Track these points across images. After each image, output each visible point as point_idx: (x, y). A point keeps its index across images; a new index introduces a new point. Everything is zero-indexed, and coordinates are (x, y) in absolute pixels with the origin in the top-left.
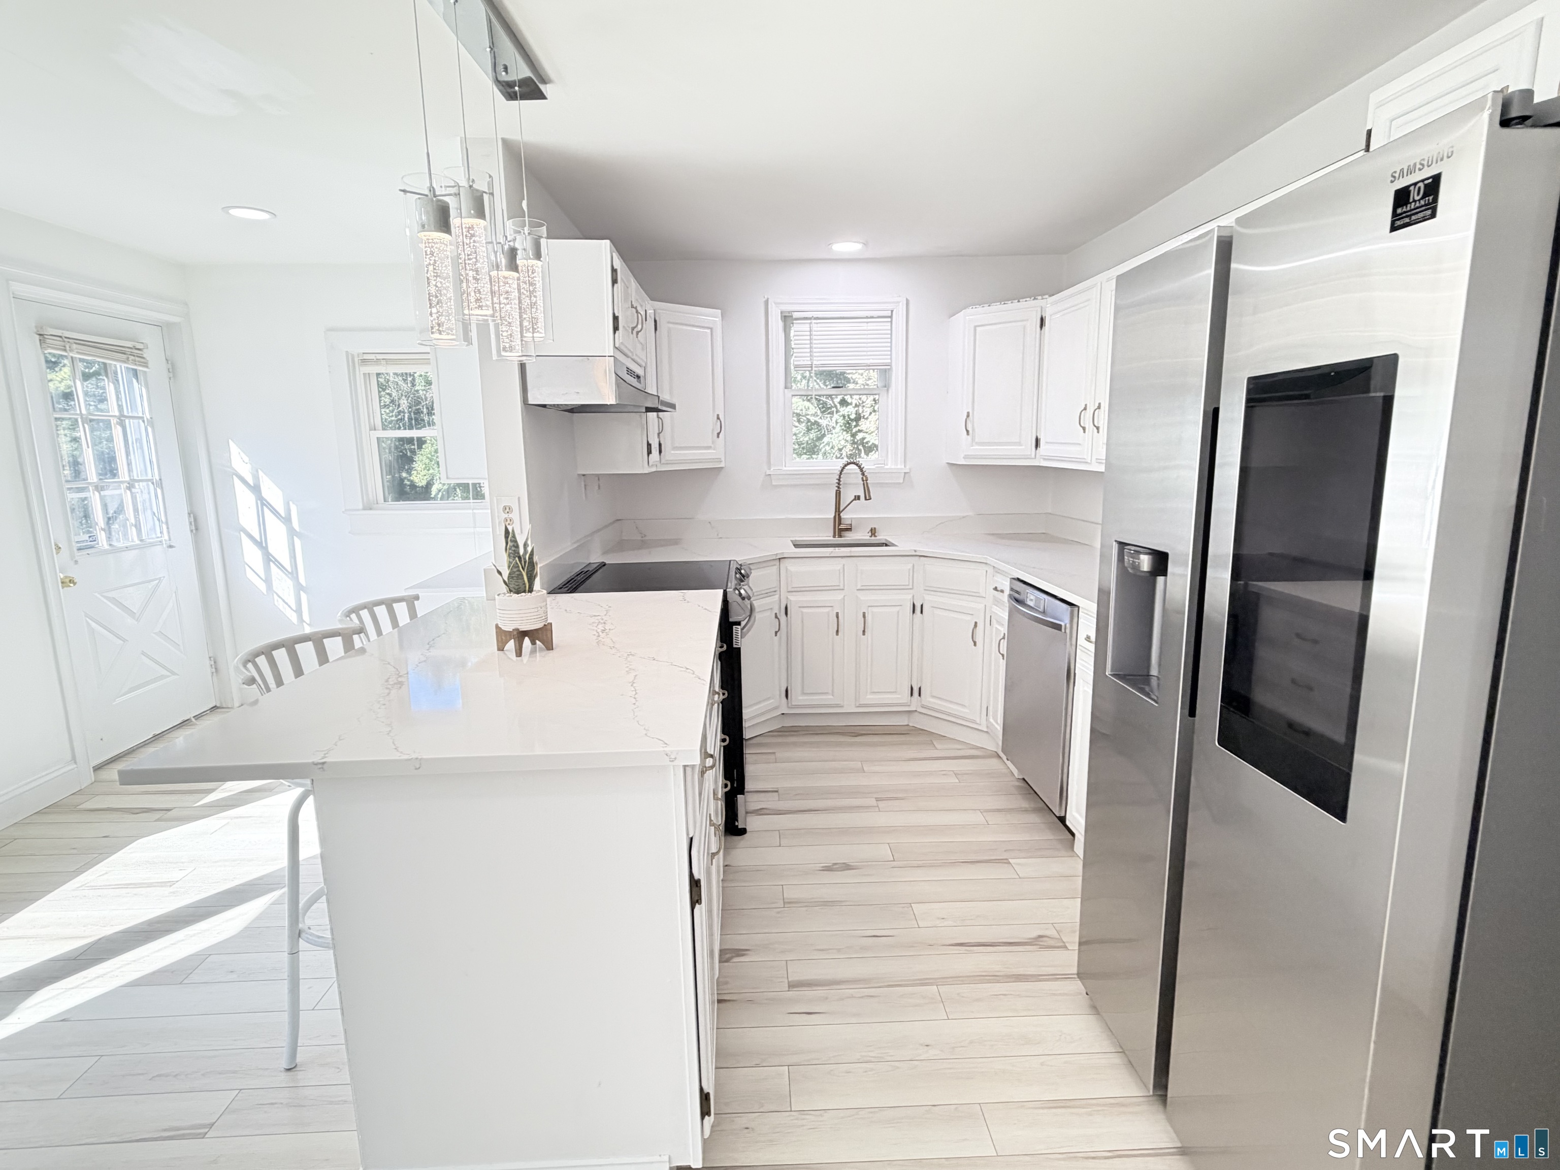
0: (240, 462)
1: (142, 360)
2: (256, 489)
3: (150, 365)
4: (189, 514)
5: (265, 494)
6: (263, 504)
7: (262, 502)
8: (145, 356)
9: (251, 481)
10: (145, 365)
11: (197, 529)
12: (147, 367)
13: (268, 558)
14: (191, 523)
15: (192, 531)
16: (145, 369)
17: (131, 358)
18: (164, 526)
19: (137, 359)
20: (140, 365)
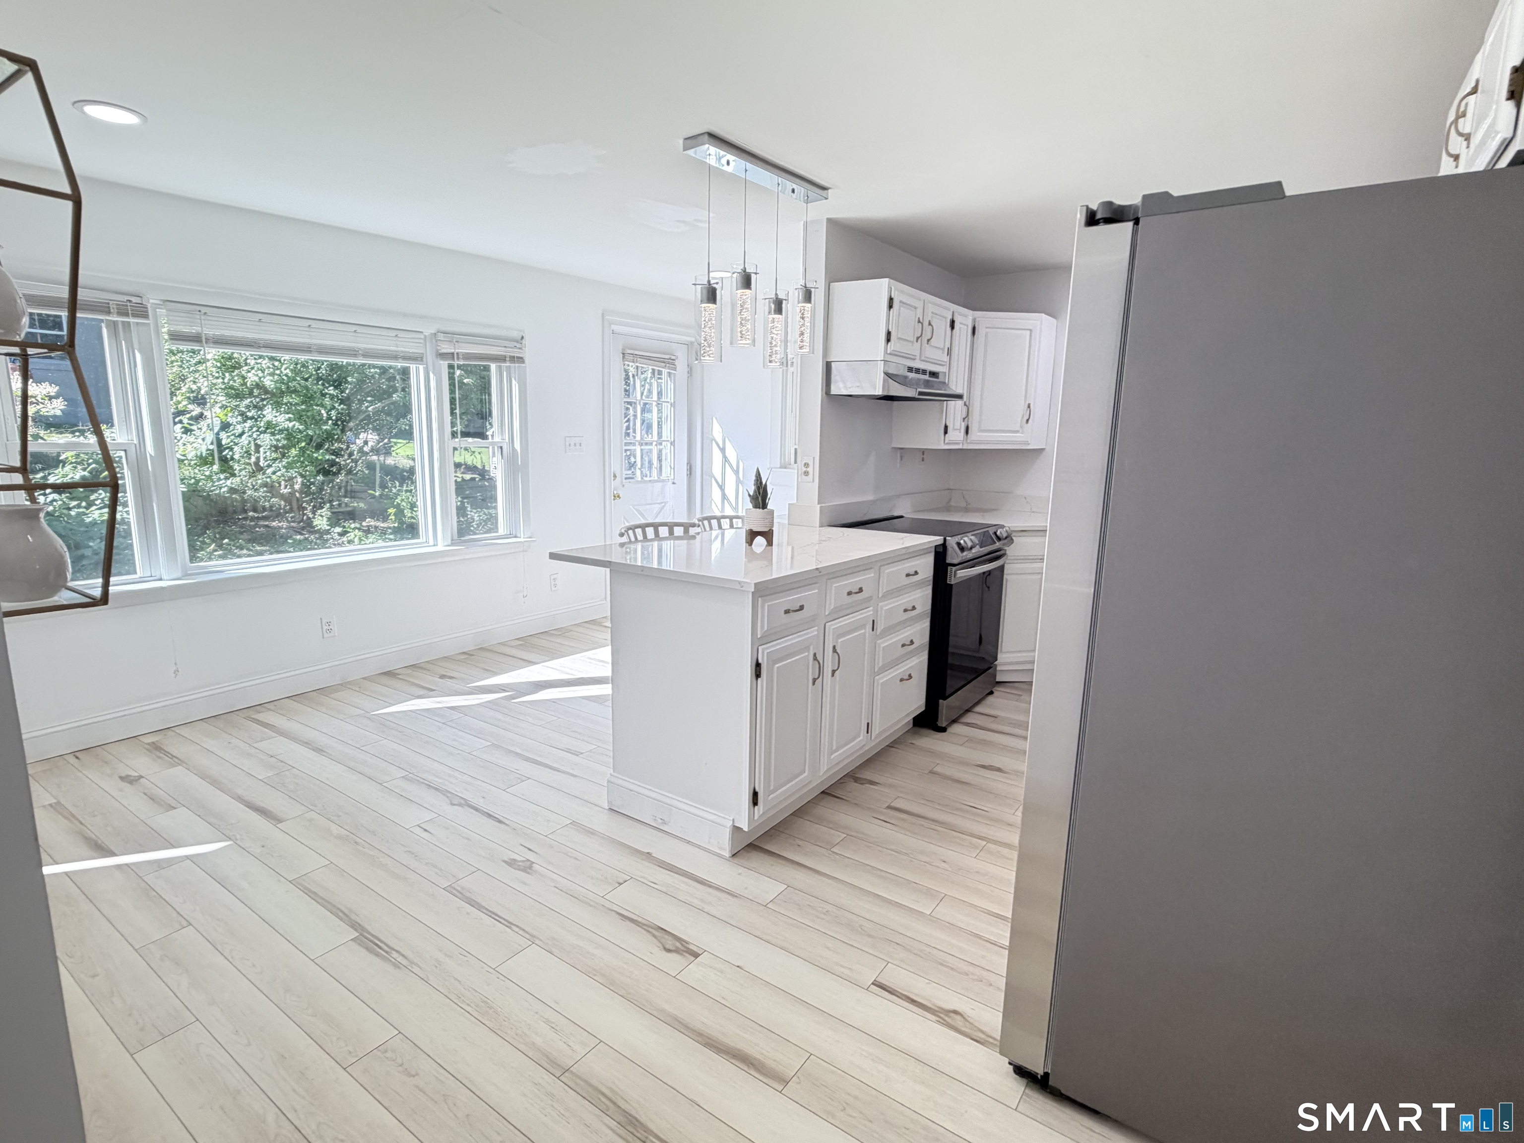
0: (717, 432)
1: (674, 366)
2: (723, 450)
3: (678, 369)
4: (688, 464)
5: (727, 454)
6: (726, 461)
7: (725, 459)
8: (676, 364)
9: (721, 446)
10: (675, 369)
11: (690, 474)
12: (675, 370)
13: (724, 497)
14: (687, 470)
15: (687, 475)
16: (674, 372)
17: (668, 365)
18: (672, 470)
19: (671, 366)
20: (672, 370)
